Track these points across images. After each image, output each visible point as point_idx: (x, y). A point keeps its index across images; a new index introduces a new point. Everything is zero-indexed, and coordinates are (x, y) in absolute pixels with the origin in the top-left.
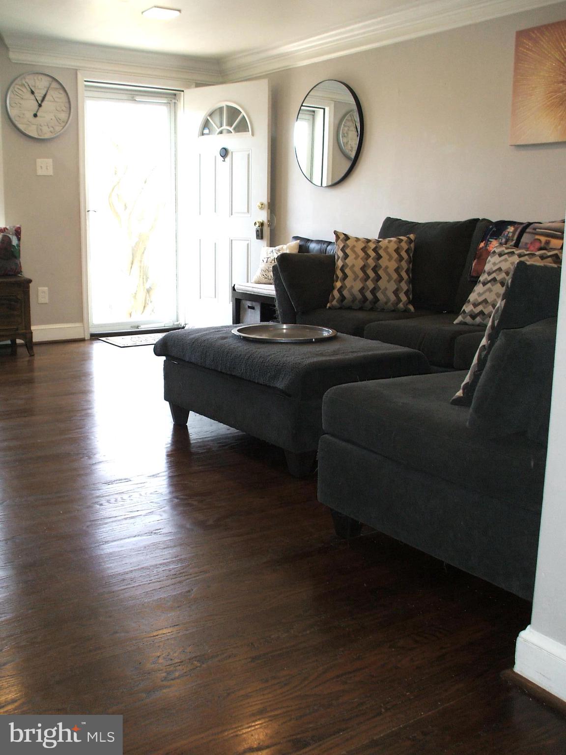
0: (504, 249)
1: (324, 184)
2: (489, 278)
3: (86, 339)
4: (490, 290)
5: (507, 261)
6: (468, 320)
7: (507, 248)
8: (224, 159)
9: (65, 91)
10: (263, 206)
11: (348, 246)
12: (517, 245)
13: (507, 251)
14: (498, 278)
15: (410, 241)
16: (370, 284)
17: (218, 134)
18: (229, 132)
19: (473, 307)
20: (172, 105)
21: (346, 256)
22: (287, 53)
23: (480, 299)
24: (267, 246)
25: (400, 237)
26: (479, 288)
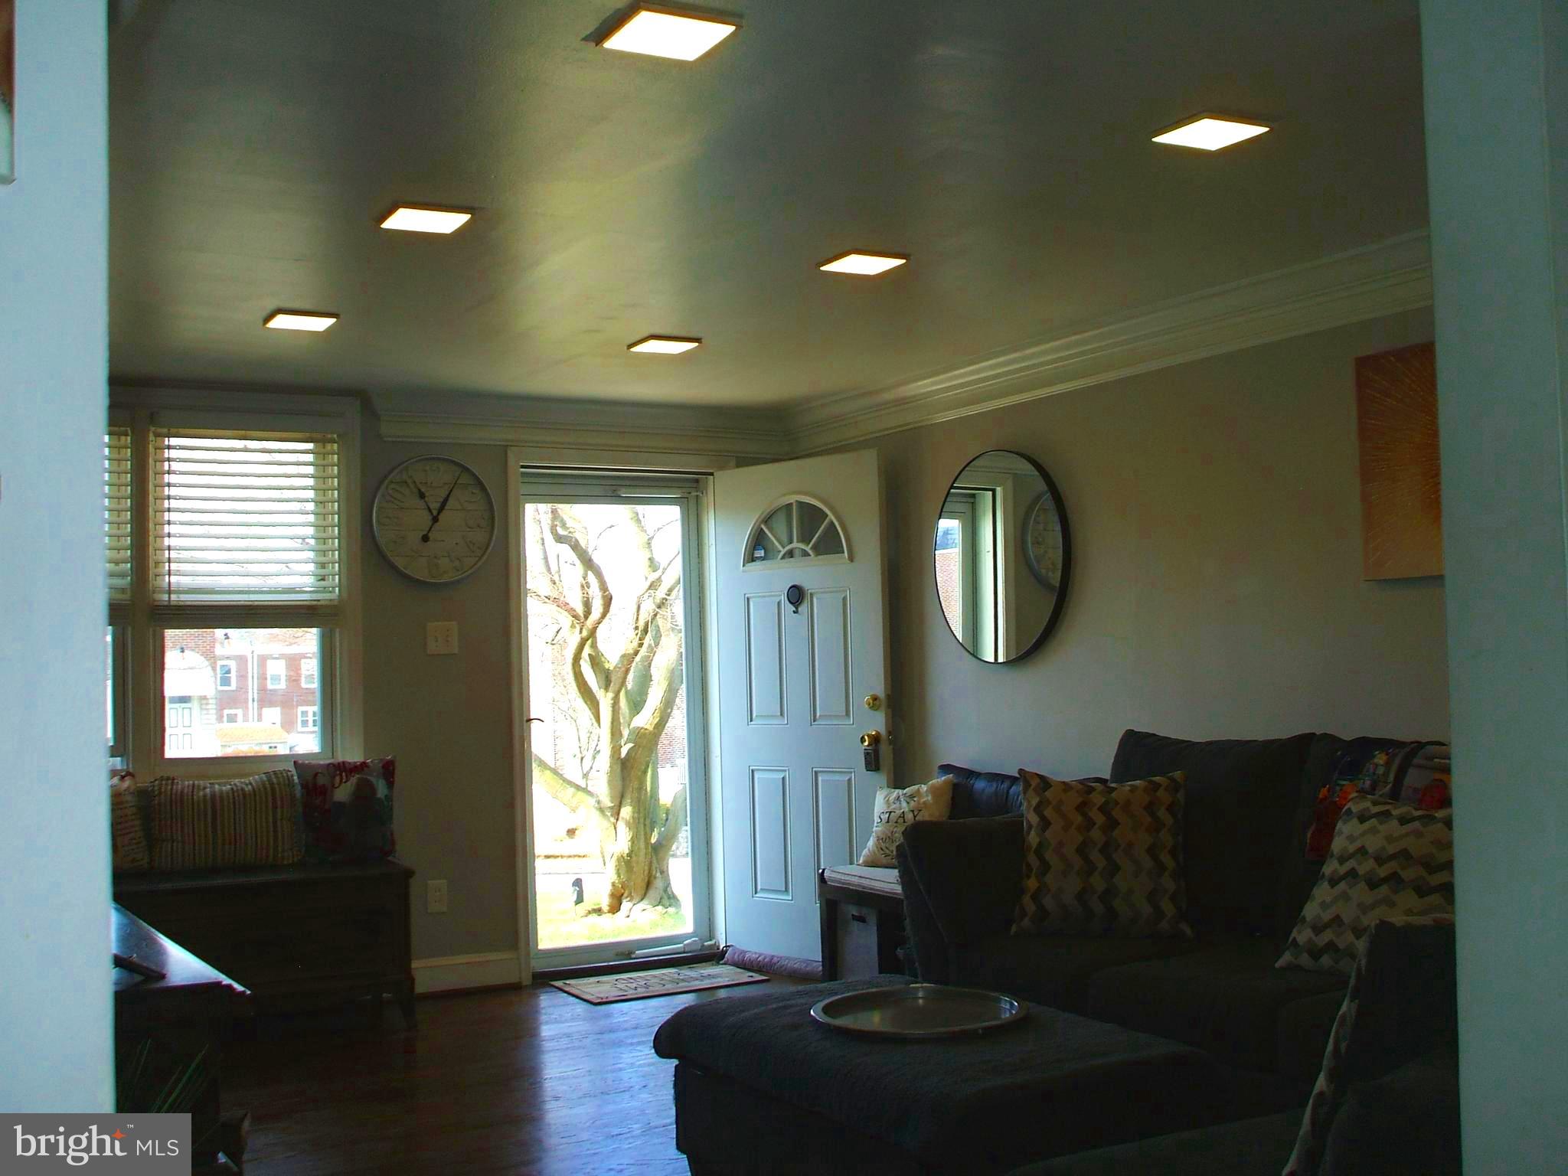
0: (1368, 804)
1: (1001, 659)
2: (1343, 870)
3: (524, 984)
4: (1345, 896)
5: (1378, 832)
6: (1305, 960)
7: (1375, 803)
8: (797, 608)
9: (483, 488)
10: (877, 702)
11: (1049, 803)
12: (1395, 795)
13: (1375, 810)
14: (1362, 870)
15: (1175, 787)
16: (1098, 882)
17: (783, 558)
18: (805, 554)
19: (1312, 935)
20: (692, 502)
21: (1045, 824)
22: (915, 396)
23: (1327, 916)
24: (888, 787)
25: (1154, 779)
26: (1322, 892)
